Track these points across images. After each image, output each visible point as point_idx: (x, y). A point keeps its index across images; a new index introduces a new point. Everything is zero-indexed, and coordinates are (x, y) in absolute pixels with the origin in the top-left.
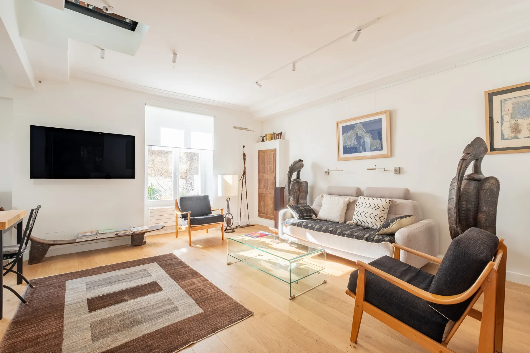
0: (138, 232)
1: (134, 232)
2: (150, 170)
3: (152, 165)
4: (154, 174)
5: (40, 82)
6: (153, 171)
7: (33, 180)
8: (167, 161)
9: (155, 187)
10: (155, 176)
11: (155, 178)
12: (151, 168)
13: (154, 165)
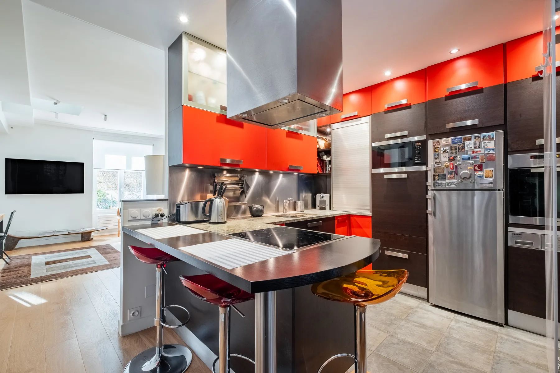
0: (86, 231)
1: (83, 231)
2: (111, 184)
3: (113, 179)
4: (115, 188)
5: (12, 128)
6: (114, 185)
7: (7, 195)
8: (128, 176)
9: (115, 200)
10: (116, 190)
11: (116, 191)
12: (113, 183)
13: (115, 180)
